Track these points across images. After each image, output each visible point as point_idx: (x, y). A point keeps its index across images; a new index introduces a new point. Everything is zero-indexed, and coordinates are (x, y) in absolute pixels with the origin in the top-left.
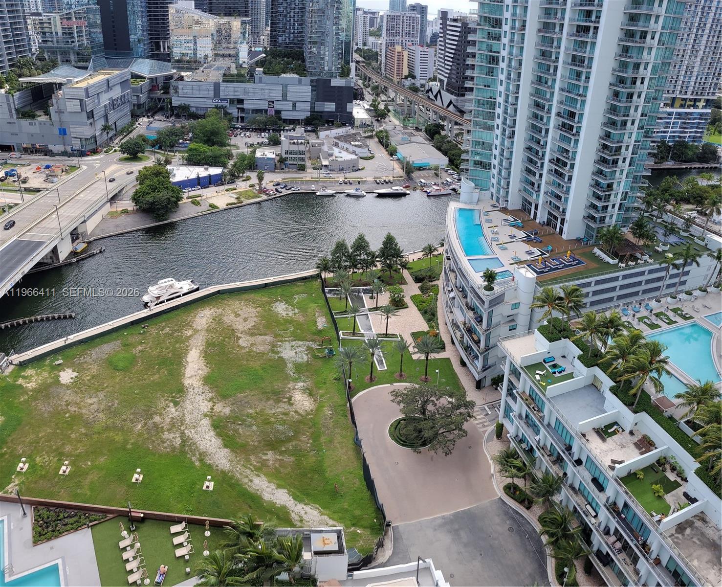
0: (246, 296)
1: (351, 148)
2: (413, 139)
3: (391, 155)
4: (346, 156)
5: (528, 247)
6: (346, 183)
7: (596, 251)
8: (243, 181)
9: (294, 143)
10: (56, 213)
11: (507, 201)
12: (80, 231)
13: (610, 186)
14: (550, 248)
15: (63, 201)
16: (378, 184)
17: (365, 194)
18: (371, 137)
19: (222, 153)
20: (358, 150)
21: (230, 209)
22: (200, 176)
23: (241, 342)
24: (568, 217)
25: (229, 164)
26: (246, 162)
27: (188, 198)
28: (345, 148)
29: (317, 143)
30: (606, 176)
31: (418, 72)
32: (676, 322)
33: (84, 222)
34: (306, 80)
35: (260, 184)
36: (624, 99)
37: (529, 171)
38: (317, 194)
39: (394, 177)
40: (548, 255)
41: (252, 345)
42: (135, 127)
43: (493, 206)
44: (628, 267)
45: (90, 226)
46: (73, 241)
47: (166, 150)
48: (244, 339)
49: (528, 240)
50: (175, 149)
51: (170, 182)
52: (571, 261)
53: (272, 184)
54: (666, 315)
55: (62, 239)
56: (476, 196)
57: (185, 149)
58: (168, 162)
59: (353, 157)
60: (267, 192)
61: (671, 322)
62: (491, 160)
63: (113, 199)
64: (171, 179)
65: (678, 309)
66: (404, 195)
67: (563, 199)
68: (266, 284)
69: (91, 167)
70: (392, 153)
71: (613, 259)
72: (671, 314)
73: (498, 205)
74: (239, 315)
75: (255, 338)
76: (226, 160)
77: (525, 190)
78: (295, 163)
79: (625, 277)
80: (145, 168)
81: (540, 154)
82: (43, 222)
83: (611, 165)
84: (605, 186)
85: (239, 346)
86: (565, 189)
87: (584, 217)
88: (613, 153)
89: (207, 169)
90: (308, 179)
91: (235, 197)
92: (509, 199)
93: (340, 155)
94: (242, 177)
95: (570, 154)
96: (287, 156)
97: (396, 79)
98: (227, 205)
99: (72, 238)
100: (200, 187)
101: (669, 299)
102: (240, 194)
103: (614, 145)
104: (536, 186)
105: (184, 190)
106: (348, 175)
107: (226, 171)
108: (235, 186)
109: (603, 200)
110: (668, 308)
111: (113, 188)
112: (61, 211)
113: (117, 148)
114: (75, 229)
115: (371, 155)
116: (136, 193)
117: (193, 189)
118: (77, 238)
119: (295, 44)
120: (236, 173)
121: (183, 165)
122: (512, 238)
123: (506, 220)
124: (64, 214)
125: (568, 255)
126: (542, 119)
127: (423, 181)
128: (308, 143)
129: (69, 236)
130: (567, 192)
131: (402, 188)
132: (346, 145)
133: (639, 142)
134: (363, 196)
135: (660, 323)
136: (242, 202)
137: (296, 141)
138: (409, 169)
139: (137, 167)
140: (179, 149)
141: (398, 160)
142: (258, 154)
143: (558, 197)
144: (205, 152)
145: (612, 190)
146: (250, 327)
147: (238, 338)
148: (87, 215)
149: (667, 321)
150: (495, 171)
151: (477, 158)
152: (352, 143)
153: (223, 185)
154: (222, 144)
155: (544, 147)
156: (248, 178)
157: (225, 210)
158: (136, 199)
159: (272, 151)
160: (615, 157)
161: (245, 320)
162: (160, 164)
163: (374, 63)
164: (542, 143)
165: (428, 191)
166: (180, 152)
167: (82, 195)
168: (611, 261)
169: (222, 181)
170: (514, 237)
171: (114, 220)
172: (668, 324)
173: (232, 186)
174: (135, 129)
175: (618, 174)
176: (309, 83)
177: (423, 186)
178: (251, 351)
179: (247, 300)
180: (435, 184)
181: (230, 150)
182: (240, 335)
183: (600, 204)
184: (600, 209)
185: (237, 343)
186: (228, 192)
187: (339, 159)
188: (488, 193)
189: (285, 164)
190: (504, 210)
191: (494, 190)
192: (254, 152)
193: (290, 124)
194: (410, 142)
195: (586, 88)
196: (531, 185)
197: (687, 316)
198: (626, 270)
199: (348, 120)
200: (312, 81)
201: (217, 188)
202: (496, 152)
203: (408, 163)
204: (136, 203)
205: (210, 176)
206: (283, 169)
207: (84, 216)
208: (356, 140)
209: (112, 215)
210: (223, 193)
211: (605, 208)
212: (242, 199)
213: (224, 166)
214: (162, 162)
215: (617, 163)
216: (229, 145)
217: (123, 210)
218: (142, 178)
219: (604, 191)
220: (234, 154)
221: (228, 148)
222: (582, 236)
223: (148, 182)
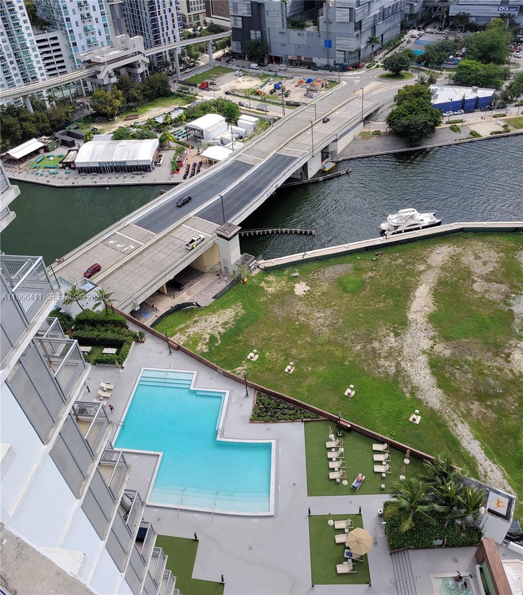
0: (490, 238)
8: (516, 106)
10: (311, 129)
12: (330, 150)
15: (318, 118)
19: (498, 72)
21: (493, 138)
22: (466, 98)
23: (475, 286)
25: (504, 86)
27: (448, 123)
33: (336, 141)
42: (402, 40)
45: (341, 146)
46: (323, 160)
47: (432, 68)
50: (443, 66)
51: (430, 104)
55: (313, 156)
57: (454, 67)
58: (432, 81)
63: (367, 119)
64: (432, 101)
69: (350, 83)
76: (501, 81)
80: (406, 87)
82: (298, 138)
89: (475, 91)
91: (503, 124)
94: (515, 101)
98: (491, 134)
99: (322, 156)
100: (463, 111)
102: (509, 121)
105: (444, 114)
107: (498, 93)
108: (505, 112)
111: (369, 107)
112: (316, 128)
113: (379, 64)
114: (326, 147)
116: (391, 115)
117: (455, 113)
118: (327, 157)
120: (509, 97)
121: (449, 84)
124: (319, 131)
129: (320, 154)
136: (509, 131)
139: (397, 86)
140: (447, 66)
148: (339, 134)
153: (491, 109)
154: (500, 62)
157: (489, 139)
158: (390, 121)
162: (423, 83)
166: (448, 69)
167: (337, 113)
169: (491, 105)
171: (365, 141)
173: (502, 112)
174: (402, 42)
179: (491, 242)
181: (508, 69)
185: (472, 286)
186: (495, 119)
201: (483, 114)
204: (390, 125)
205: (477, 99)
207: (337, 135)
209: (364, 136)
210: (489, 120)
212: (510, 128)
213: (497, 87)
214: (425, 81)
216: (508, 63)
217: (375, 132)
218: (400, 98)
220: (512, 74)
221: (507, 66)
223: (406, 103)
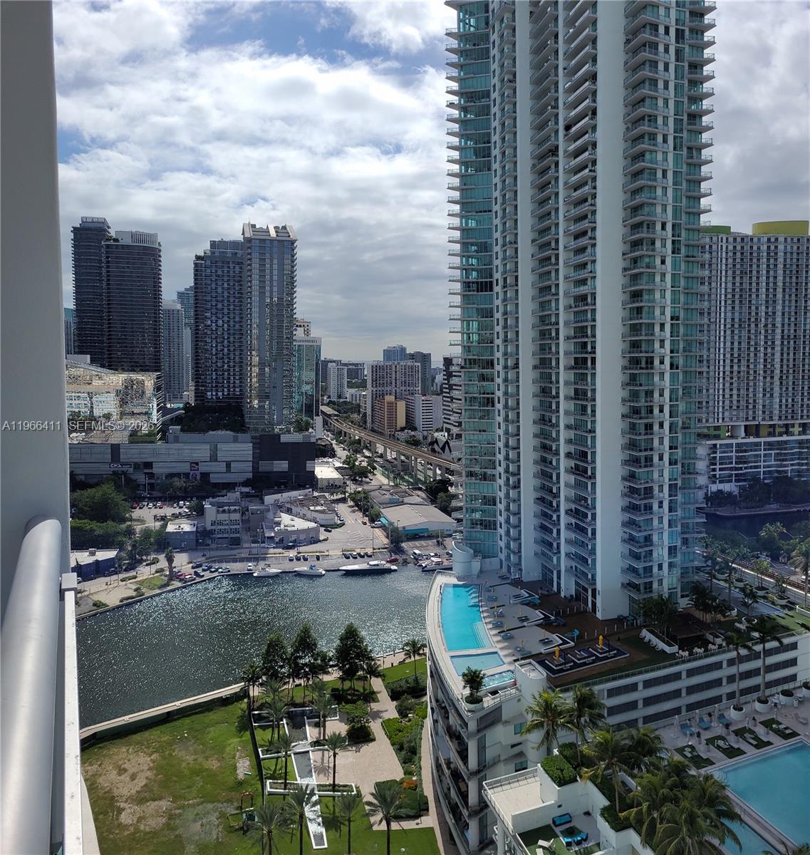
0: (137, 737)
1: (309, 514)
2: (406, 500)
3: (372, 520)
4: (300, 524)
5: (544, 634)
6: (298, 559)
7: (646, 634)
8: (147, 565)
9: (224, 511)
11: (521, 570)
13: (648, 539)
14: (577, 632)
16: (348, 558)
17: (324, 572)
18: (343, 500)
20: (319, 516)
22: (81, 564)
23: (123, 816)
24: (599, 586)
26: (152, 540)
28: (301, 514)
29: (258, 510)
30: (640, 527)
31: (419, 422)
32: (769, 743)
34: (247, 436)
35: (171, 568)
36: (643, 431)
37: (543, 528)
38: (255, 575)
39: (374, 549)
40: (572, 644)
41: (140, 819)
43: (502, 578)
44: (693, 657)
48: (129, 811)
49: (546, 625)
52: (606, 652)
53: (191, 565)
54: (752, 732)
56: (476, 565)
59: (312, 525)
60: (182, 577)
61: (761, 744)
62: (495, 516)
65: (773, 721)
66: (389, 571)
67: (590, 562)
68: (168, 713)
70: (374, 518)
71: (670, 645)
72: (761, 731)
73: (508, 575)
74: (126, 770)
75: (144, 807)
77: (543, 554)
78: (225, 536)
79: (691, 673)
81: (555, 504)
83: (643, 512)
84: (642, 540)
85: (120, 825)
86: (590, 547)
87: (623, 585)
88: (643, 496)
89: (93, 554)
90: (243, 555)
91: (134, 587)
92: (523, 568)
93: (292, 523)
94: (145, 561)
95: (589, 502)
96: (213, 527)
97: (387, 432)
98: (121, 601)
100: (81, 580)
101: (758, 706)
102: (141, 582)
103: (642, 486)
104: (555, 545)
106: (301, 549)
107: (123, 554)
108: (134, 573)
109: (642, 560)
110: (754, 719)
115: (339, 522)
119: (231, 398)
120: (138, 556)
122: (523, 621)
123: (516, 597)
125: (600, 642)
126: (551, 463)
127: (417, 552)
128: (248, 510)
130: (593, 552)
131: (384, 562)
132: (304, 511)
133: (676, 479)
134: (321, 576)
135: (743, 746)
136: (142, 595)
137: (226, 508)
138: (397, 538)
141: (383, 527)
142: (171, 528)
143: (583, 560)
144: (92, 530)
145: (652, 545)
146: (139, 789)
147: (120, 810)
149: (755, 743)
150: (502, 531)
151: (477, 516)
152: (312, 508)
153: (117, 573)
154: (124, 520)
155: (557, 496)
156: (155, 561)
157: (118, 607)
159: (192, 522)
160: (646, 501)
161: (133, 777)
163: (355, 416)
164: (554, 491)
165: (424, 565)
168: (668, 649)
169: (116, 568)
170: (526, 619)
172: (757, 747)
173: (132, 573)
175: (656, 522)
176: (250, 440)
177: (417, 558)
178: (137, 830)
179: (138, 743)
180: (436, 555)
182: (122, 805)
183: (640, 566)
184: (641, 571)
185: (117, 819)
186: (124, 582)
187: (289, 529)
188: (495, 561)
189: (212, 539)
190: (518, 583)
191: (503, 556)
192: (165, 526)
193: (223, 489)
194: (402, 503)
195: (594, 422)
196: (548, 546)
197: (788, 732)
198: (689, 661)
199: (310, 481)
200: (253, 438)
201: (107, 579)
202: (501, 507)
203: (395, 530)
205: (97, 562)
206: (209, 545)
208: (318, 505)
210: (116, 584)
211: (648, 570)
212: (143, 590)
213: (121, 547)
215: (651, 508)
216: (131, 519)
219: (640, 547)
220: (138, 530)
222: (625, 612)
